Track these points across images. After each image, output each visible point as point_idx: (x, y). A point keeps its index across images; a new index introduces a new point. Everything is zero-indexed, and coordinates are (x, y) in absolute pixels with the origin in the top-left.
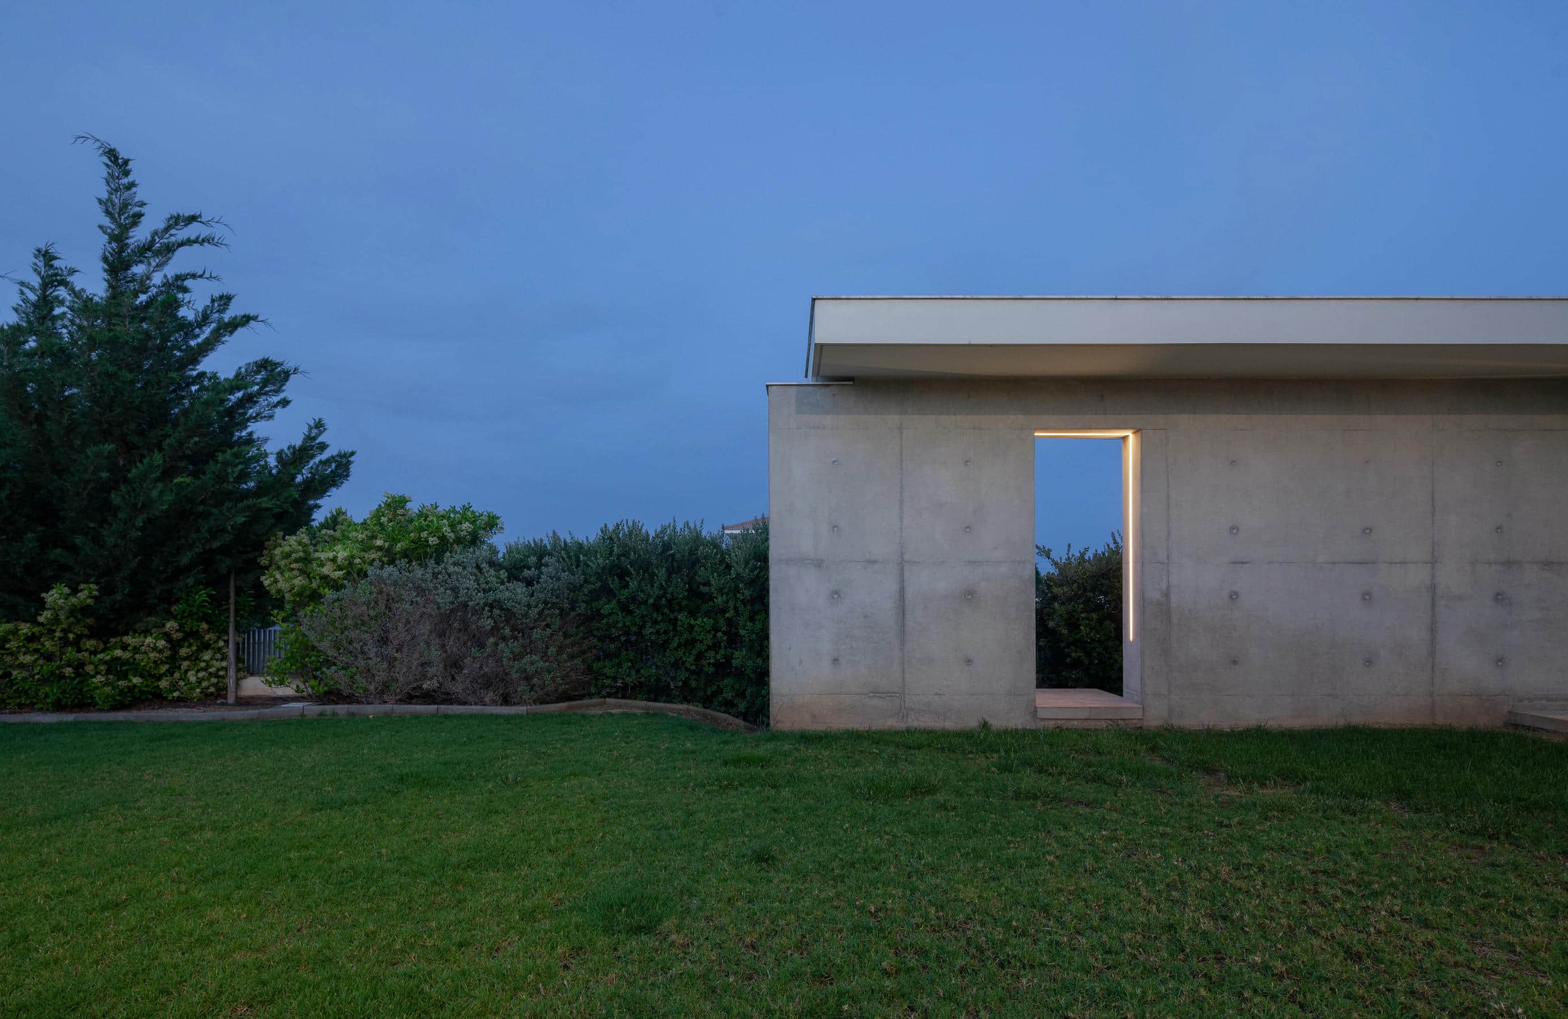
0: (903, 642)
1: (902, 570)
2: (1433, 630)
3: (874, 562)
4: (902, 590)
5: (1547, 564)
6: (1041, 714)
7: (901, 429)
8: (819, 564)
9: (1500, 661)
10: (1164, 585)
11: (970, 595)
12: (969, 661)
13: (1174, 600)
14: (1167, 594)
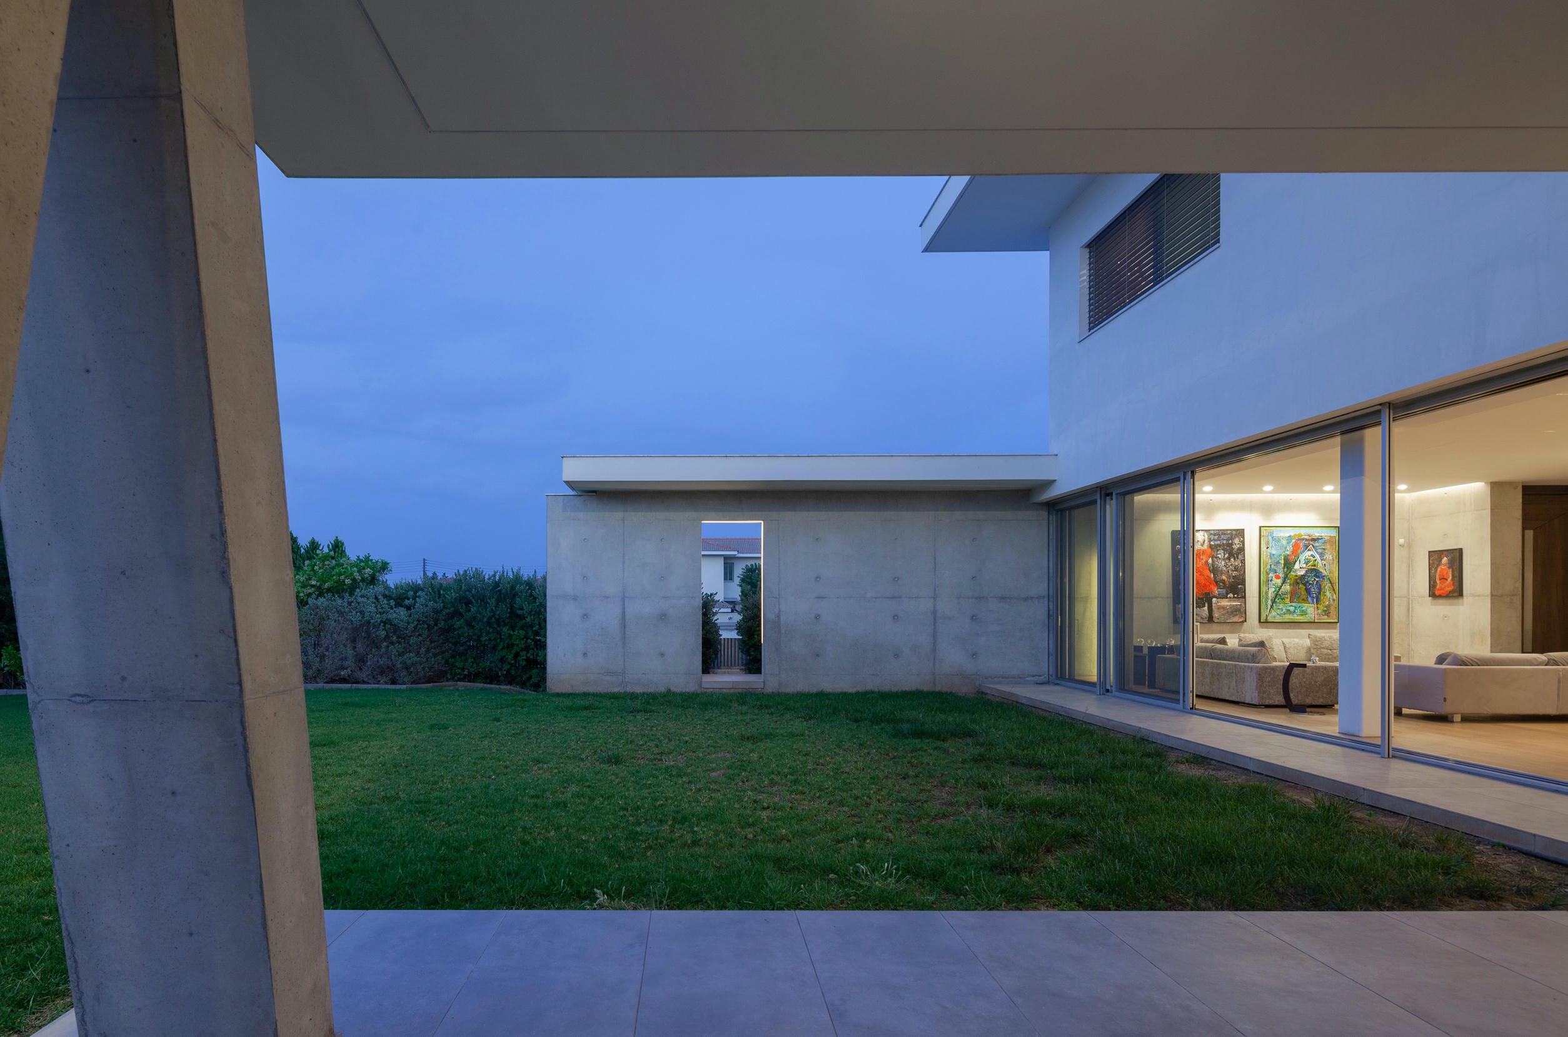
0: (624, 644)
1: (624, 604)
2: (934, 636)
3: (607, 597)
4: (624, 613)
5: (1002, 599)
6: (704, 685)
7: (623, 520)
8: (575, 598)
9: (974, 655)
10: (776, 610)
11: (663, 617)
12: (662, 655)
13: (783, 618)
14: (779, 616)
